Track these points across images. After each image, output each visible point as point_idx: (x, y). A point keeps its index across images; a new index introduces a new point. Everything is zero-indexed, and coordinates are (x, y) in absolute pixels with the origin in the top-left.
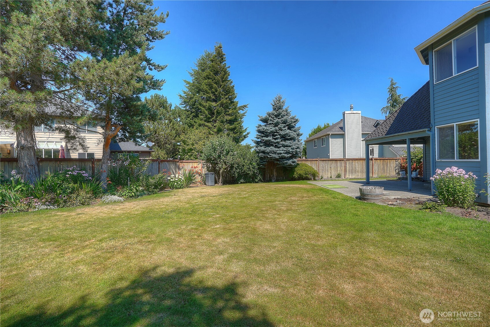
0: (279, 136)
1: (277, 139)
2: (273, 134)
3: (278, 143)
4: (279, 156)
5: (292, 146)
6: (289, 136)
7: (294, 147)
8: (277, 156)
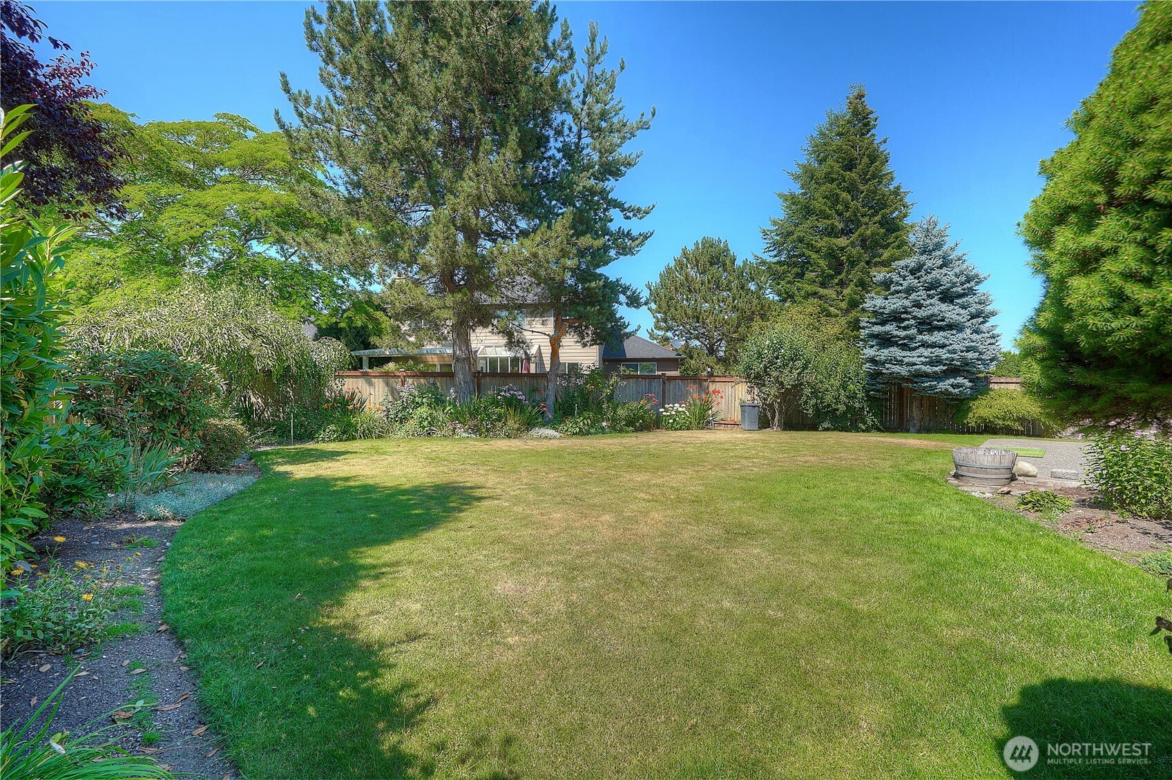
0: (912, 322)
1: (908, 328)
2: (896, 317)
3: (912, 338)
4: (909, 371)
5: (951, 344)
6: (943, 320)
7: (956, 346)
8: (903, 371)
